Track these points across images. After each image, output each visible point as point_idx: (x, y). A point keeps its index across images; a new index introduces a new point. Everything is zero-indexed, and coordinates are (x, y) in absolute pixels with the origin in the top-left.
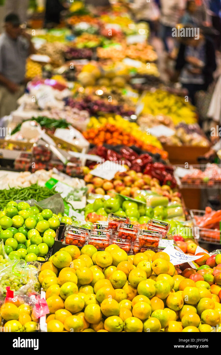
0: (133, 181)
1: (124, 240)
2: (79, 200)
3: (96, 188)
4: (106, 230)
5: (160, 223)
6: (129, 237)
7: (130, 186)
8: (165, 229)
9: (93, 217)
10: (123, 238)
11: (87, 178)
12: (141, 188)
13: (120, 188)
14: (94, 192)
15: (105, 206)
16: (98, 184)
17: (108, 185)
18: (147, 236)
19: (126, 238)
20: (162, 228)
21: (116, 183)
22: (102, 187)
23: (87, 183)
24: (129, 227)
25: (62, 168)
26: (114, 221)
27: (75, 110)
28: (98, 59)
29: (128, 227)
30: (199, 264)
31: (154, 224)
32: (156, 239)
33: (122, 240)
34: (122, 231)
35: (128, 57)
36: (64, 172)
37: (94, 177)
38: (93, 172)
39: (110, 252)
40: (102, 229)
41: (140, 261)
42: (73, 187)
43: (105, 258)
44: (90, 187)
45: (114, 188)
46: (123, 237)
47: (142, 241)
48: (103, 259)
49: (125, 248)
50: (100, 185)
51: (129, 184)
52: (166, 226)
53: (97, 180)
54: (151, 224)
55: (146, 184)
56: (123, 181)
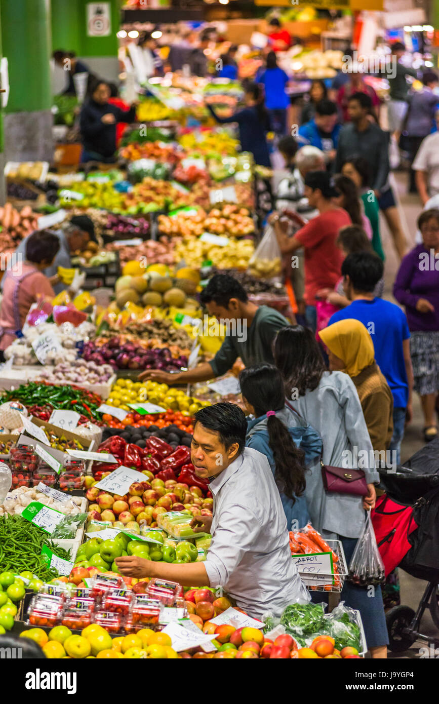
0: (157, 496)
1: (112, 614)
2: (72, 536)
3: (102, 510)
4: (89, 598)
5: (166, 584)
6: (120, 610)
7: (153, 505)
8: (171, 594)
9: (79, 573)
10: (112, 611)
11: (91, 494)
12: (168, 508)
13: (138, 509)
14: (98, 517)
15: (101, 551)
16: (105, 503)
17: (120, 505)
18: (143, 609)
19: (115, 611)
20: (168, 593)
21: (131, 500)
22: (111, 509)
23: (90, 502)
24: (120, 595)
25: (53, 481)
26: (98, 586)
27: (92, 364)
28: (159, 237)
29: (118, 595)
30: (221, 641)
31: (157, 588)
32: (156, 613)
33: (109, 614)
34: (109, 601)
35: (207, 229)
36: (56, 486)
37: (101, 491)
38: (98, 485)
39: (86, 637)
40: (84, 597)
41: (131, 647)
42: (65, 513)
43: (79, 646)
44: (95, 508)
45: (129, 508)
46: (112, 609)
47: (135, 616)
48: (77, 648)
49: (113, 626)
50: (108, 506)
51: (151, 501)
52: (173, 588)
53: (105, 498)
54: (152, 587)
55: (177, 499)
56: (142, 497)
